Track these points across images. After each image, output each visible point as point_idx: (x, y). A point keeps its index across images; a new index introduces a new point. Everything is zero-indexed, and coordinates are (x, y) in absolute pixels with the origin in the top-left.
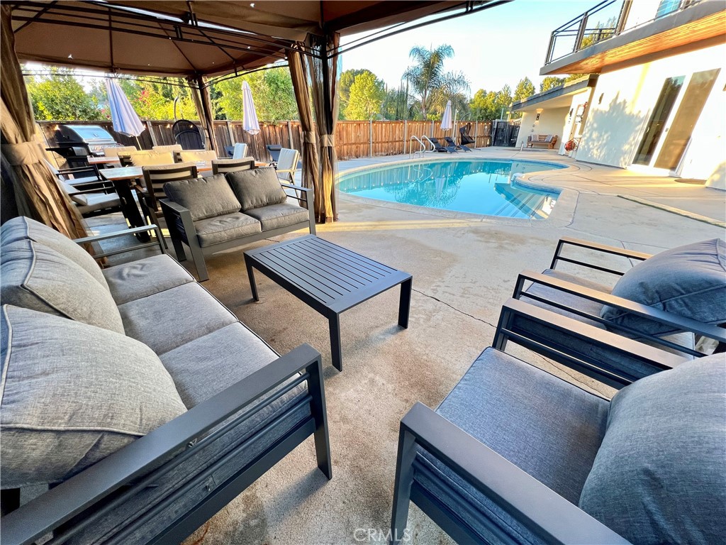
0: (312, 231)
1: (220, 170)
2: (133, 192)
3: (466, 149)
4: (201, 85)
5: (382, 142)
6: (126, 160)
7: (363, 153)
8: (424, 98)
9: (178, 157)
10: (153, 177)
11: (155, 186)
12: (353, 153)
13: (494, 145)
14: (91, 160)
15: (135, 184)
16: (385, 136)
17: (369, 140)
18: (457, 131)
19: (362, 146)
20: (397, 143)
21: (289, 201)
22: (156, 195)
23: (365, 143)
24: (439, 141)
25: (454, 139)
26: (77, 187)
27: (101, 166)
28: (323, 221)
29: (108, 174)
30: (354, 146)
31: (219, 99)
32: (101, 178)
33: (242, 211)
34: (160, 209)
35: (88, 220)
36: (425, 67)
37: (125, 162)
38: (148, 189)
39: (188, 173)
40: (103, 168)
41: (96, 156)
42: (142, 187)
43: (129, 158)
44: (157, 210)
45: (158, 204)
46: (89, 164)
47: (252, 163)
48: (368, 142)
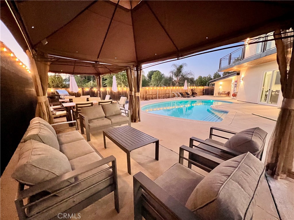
0: (130, 125)
1: (101, 104)
2: (71, 111)
3: (194, 96)
4: (99, 77)
5: (162, 94)
6: (71, 100)
7: (155, 98)
8: (178, 79)
9: (88, 99)
10: (78, 106)
11: (79, 109)
12: (151, 98)
13: (205, 95)
14: (60, 100)
15: (72, 108)
16: (163, 92)
17: (157, 93)
18: (190, 90)
19: (154, 95)
20: (167, 94)
21: (122, 114)
22: (79, 111)
23: (155, 94)
24: (183, 93)
25: (189, 93)
26: (54, 109)
27: (63, 102)
28: (135, 121)
29: (65, 105)
30: (151, 95)
31: (105, 81)
32: (62, 106)
33: (105, 117)
34: (79, 116)
35: (55, 119)
36: (177, 70)
37: (71, 101)
38: (76, 110)
39: (90, 105)
40: (63, 103)
41: (62, 99)
42: (74, 109)
43: (72, 99)
44: (78, 117)
45: (78, 114)
46: (59, 102)
47: (111, 102)
48: (156, 94)
